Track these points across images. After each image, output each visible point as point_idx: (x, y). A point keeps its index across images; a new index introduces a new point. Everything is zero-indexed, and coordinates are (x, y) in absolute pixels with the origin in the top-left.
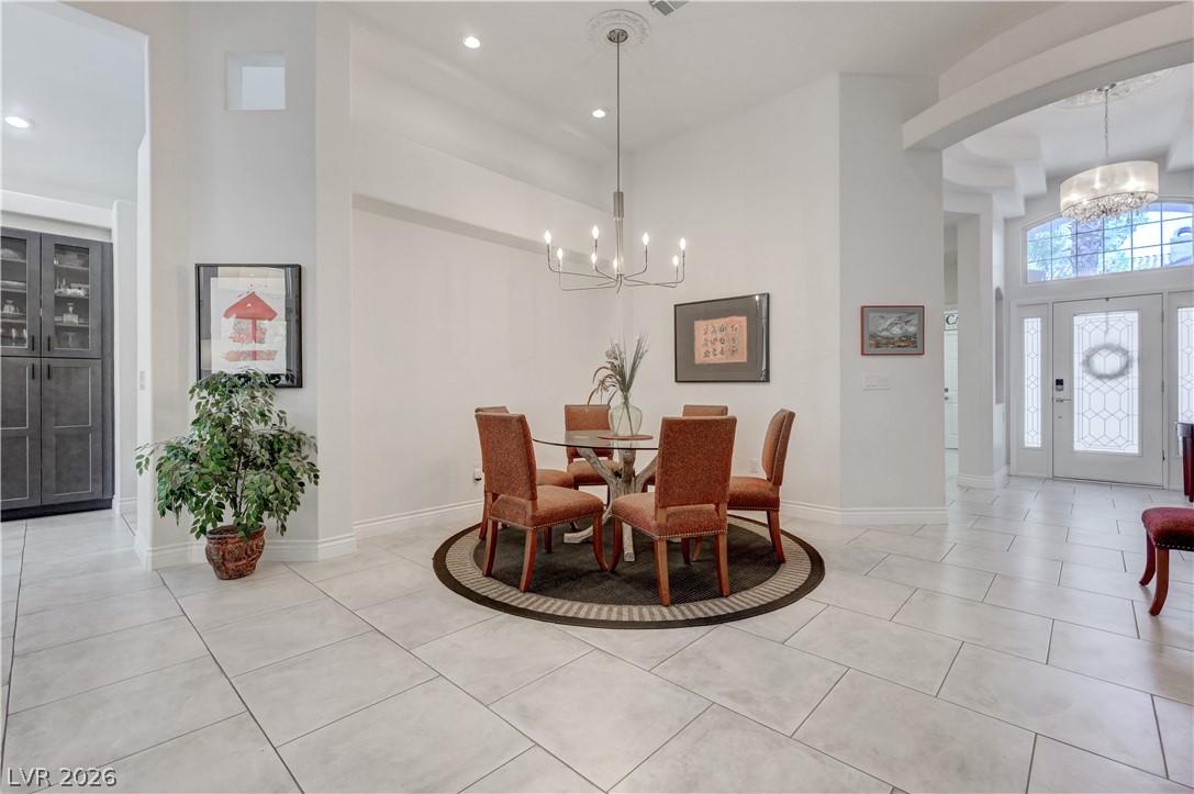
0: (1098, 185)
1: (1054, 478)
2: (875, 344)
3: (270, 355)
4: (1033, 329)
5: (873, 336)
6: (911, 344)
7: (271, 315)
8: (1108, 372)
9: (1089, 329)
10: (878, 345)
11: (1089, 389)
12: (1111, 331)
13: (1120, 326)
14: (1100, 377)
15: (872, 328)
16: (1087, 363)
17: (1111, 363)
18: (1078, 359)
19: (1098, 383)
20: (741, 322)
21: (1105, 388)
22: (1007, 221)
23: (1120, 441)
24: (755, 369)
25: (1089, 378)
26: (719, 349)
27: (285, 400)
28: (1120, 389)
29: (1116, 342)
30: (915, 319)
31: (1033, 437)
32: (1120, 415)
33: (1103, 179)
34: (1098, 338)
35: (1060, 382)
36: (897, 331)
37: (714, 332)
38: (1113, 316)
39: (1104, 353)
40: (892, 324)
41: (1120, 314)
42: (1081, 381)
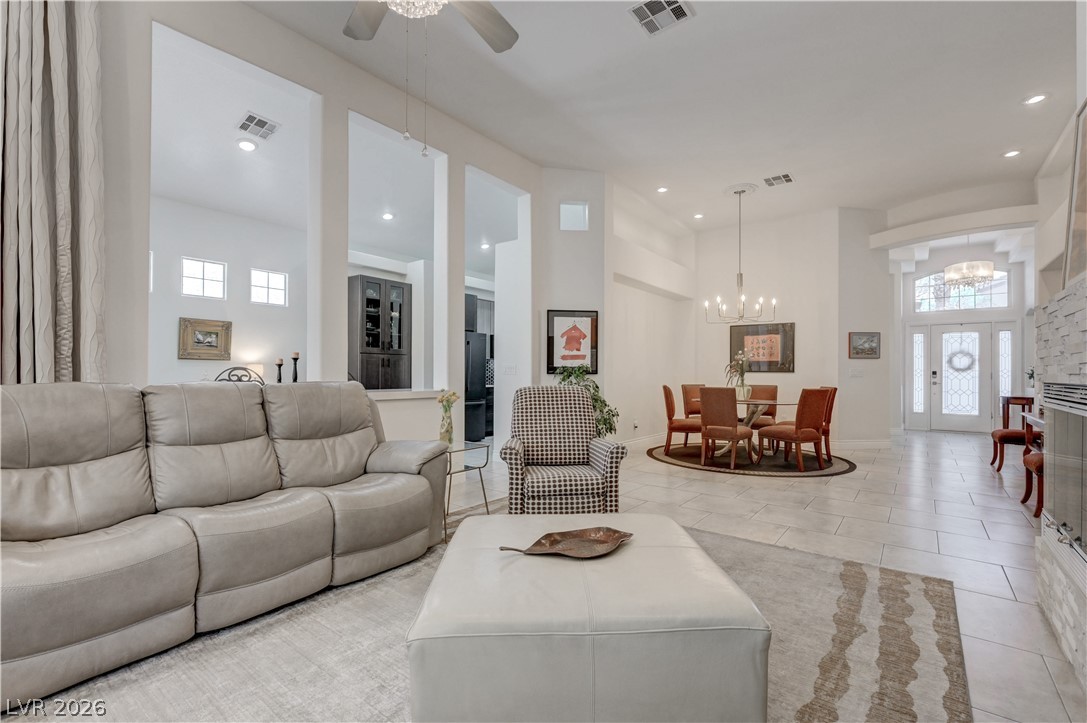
0: (965, 271)
1: (931, 430)
2: (855, 352)
3: (583, 357)
4: (919, 339)
5: (855, 348)
6: (873, 353)
7: (585, 337)
8: (962, 367)
9: (951, 342)
10: (857, 353)
11: (952, 377)
12: (964, 343)
13: (969, 340)
14: (958, 370)
15: (854, 344)
16: (950, 361)
17: (963, 362)
18: (945, 360)
19: (956, 374)
20: (778, 338)
21: (960, 377)
22: (904, 274)
23: (968, 408)
24: (786, 365)
25: (951, 371)
26: (761, 353)
27: (592, 377)
28: (969, 377)
29: (966, 350)
30: (876, 340)
31: (919, 406)
32: (969, 392)
33: (968, 268)
34: (956, 347)
35: (934, 373)
36: (867, 346)
37: (758, 342)
38: (965, 334)
39: (959, 356)
40: (865, 342)
41: (969, 334)
42: (946, 372)
